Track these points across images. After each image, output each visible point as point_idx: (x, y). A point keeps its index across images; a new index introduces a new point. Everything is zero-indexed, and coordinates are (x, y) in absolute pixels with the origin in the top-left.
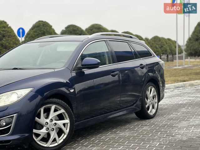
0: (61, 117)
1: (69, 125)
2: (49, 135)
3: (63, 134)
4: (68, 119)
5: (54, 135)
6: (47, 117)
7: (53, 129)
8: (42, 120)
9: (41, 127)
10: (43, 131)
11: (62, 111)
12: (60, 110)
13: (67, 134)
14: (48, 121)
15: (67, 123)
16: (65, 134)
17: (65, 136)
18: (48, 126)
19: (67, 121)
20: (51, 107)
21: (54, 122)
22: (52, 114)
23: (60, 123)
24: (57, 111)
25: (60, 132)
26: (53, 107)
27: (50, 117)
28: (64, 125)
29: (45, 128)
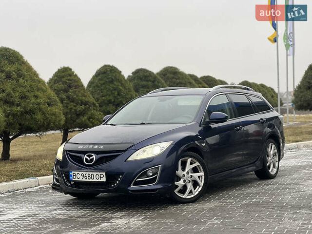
0: (195, 170)
1: (203, 177)
2: (185, 187)
3: (198, 187)
4: (203, 171)
5: (190, 187)
6: (183, 169)
7: (189, 181)
8: (180, 172)
9: (179, 179)
10: (180, 183)
11: (197, 164)
12: (195, 163)
13: (202, 186)
14: (185, 173)
15: (202, 176)
16: (200, 186)
17: (200, 188)
18: (185, 178)
19: (202, 174)
20: (187, 160)
21: (190, 174)
22: (189, 167)
23: (196, 175)
24: (193, 164)
25: (195, 184)
26: (189, 160)
27: (187, 169)
28: (199, 177)
29: (182, 180)
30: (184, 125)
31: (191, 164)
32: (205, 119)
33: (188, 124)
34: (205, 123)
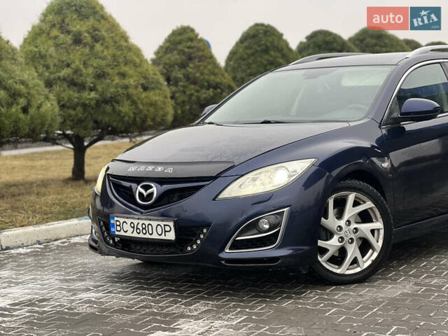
0: (365, 217)
1: (382, 232)
2: (343, 252)
3: (371, 251)
4: (381, 220)
5: (353, 251)
6: (340, 216)
7: (352, 239)
8: (331, 222)
9: (329, 235)
10: (333, 244)
11: (369, 205)
12: (365, 202)
13: (379, 250)
14: (342, 223)
15: (378, 230)
16: (374, 250)
17: (375, 255)
18: (342, 234)
19: (378, 225)
20: (347, 196)
21: (354, 226)
22: (350, 211)
23: (365, 228)
24: (359, 204)
25: (365, 246)
26: (352, 197)
27: (346, 216)
28: (373, 231)
29: (336, 238)
30: (346, 125)
31: (356, 204)
32: (390, 113)
33: (352, 124)
34: (390, 121)
